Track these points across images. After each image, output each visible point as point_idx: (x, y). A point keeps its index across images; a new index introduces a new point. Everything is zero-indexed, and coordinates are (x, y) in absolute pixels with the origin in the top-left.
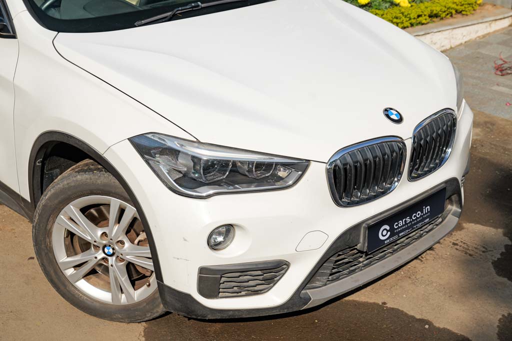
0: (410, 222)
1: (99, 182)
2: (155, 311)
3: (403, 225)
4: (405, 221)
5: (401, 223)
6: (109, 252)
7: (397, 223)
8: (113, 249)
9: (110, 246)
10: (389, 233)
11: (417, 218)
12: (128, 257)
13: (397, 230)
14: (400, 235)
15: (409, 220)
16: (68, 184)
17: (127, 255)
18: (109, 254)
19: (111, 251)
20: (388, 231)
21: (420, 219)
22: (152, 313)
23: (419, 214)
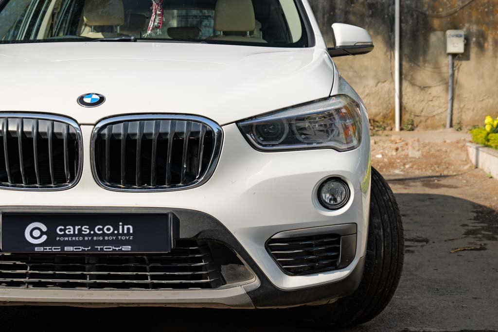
0: (89, 235)
3: (74, 235)
4: (80, 230)
5: (70, 230)
7: (63, 227)
10: (44, 238)
11: (104, 234)
13: (62, 239)
14: (66, 249)
15: (88, 231)
20: (42, 233)
21: (111, 238)
23: (108, 229)
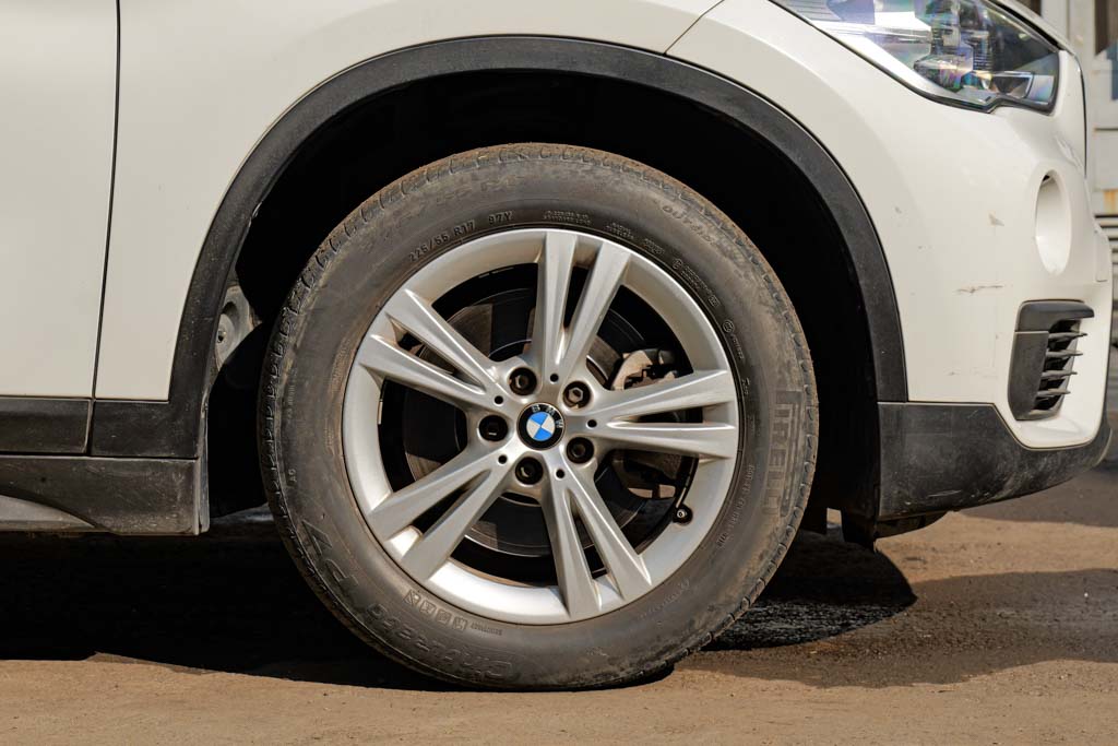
1: (504, 180)
2: (722, 599)
6: (541, 431)
8: (556, 417)
9: (543, 409)
12: (611, 425)
16: (397, 214)
17: (611, 420)
18: (546, 438)
19: (549, 425)
22: (712, 609)
